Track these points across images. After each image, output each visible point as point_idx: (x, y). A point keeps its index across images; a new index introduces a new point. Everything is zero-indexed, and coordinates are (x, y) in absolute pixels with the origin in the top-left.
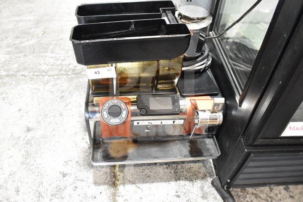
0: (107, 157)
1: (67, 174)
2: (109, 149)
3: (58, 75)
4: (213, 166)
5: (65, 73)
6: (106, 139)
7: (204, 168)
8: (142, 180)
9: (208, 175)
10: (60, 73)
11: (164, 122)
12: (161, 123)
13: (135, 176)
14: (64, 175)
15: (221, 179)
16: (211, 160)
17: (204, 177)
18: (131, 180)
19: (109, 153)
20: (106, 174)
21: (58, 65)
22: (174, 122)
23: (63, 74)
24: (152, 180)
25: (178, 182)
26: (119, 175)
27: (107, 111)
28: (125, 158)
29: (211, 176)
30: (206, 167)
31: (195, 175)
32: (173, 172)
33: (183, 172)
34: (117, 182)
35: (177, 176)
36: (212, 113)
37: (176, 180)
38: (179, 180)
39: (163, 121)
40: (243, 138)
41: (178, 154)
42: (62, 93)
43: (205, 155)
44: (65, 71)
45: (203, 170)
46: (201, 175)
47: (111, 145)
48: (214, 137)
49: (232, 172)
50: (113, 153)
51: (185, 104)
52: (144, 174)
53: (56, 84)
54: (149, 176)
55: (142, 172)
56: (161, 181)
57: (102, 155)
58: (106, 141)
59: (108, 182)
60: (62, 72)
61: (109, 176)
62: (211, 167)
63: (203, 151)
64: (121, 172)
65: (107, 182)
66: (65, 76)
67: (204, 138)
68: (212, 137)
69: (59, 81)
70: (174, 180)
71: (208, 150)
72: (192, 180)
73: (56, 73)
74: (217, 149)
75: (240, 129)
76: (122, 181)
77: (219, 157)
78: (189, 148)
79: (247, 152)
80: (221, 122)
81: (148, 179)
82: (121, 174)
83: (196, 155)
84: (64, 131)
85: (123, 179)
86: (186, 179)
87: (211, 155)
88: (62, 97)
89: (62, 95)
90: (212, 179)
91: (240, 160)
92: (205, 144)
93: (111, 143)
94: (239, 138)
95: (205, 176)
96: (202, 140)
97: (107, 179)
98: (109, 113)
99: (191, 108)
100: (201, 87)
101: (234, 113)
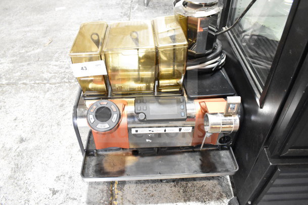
0: (101, 172)
1: (57, 191)
2: (103, 162)
3: (60, 83)
4: (230, 184)
5: (67, 81)
6: (101, 151)
7: (219, 187)
8: (144, 201)
9: (224, 195)
10: (63, 81)
11: (169, 130)
12: (165, 131)
13: (136, 196)
14: (54, 192)
15: (240, 201)
16: (228, 177)
17: (219, 198)
18: (131, 200)
19: (103, 168)
20: (103, 192)
21: (61, 73)
22: (180, 130)
23: (65, 82)
24: (156, 200)
25: (188, 203)
26: (117, 194)
27: (94, 114)
28: (121, 173)
29: (228, 196)
30: (221, 186)
31: (208, 194)
32: (181, 191)
33: (194, 191)
34: (114, 202)
35: (186, 195)
36: (225, 116)
37: (185, 201)
38: (189, 201)
39: (167, 129)
40: (266, 148)
41: (186, 169)
42: (62, 101)
43: (220, 170)
44: (68, 79)
45: (218, 189)
46: (215, 195)
47: (106, 158)
48: (231, 148)
49: (253, 192)
50: (107, 167)
51: (194, 108)
52: (147, 193)
53: (57, 93)
54: (152, 196)
55: (145, 190)
56: (167, 202)
57: (94, 169)
58: (100, 153)
59: (104, 201)
60: (65, 80)
61: (105, 195)
62: (228, 185)
63: (218, 165)
64: (121, 190)
65: (102, 201)
66: (67, 84)
67: (218, 150)
68: (228, 149)
69: (60, 89)
70: (182, 200)
71: (223, 164)
72: (205, 202)
73: (58, 81)
74: (235, 163)
75: (262, 136)
76: (121, 201)
77: (237, 172)
78: (200, 162)
79: (272, 166)
80: (237, 128)
81: (151, 199)
82: (120, 193)
83: (208, 170)
84: (60, 142)
85: (122, 199)
86: (198, 199)
87: (227, 171)
88: (62, 106)
89: (61, 103)
90: (229, 200)
91: (263, 177)
92: (220, 157)
93: (107, 155)
94: (262, 148)
95: (221, 196)
96: (216, 152)
97: (102, 198)
98: (96, 116)
99: (201, 113)
100: (213, 88)
101: (253, 118)
